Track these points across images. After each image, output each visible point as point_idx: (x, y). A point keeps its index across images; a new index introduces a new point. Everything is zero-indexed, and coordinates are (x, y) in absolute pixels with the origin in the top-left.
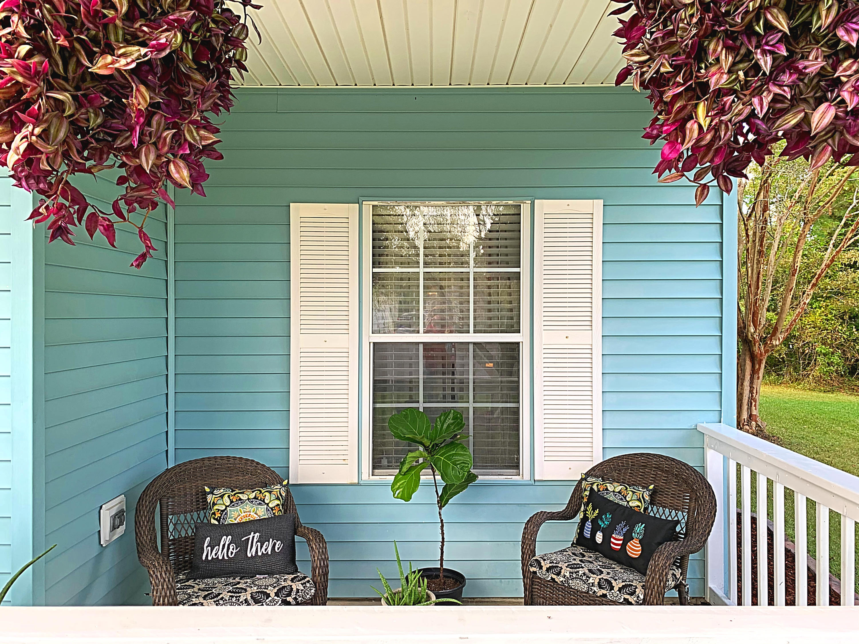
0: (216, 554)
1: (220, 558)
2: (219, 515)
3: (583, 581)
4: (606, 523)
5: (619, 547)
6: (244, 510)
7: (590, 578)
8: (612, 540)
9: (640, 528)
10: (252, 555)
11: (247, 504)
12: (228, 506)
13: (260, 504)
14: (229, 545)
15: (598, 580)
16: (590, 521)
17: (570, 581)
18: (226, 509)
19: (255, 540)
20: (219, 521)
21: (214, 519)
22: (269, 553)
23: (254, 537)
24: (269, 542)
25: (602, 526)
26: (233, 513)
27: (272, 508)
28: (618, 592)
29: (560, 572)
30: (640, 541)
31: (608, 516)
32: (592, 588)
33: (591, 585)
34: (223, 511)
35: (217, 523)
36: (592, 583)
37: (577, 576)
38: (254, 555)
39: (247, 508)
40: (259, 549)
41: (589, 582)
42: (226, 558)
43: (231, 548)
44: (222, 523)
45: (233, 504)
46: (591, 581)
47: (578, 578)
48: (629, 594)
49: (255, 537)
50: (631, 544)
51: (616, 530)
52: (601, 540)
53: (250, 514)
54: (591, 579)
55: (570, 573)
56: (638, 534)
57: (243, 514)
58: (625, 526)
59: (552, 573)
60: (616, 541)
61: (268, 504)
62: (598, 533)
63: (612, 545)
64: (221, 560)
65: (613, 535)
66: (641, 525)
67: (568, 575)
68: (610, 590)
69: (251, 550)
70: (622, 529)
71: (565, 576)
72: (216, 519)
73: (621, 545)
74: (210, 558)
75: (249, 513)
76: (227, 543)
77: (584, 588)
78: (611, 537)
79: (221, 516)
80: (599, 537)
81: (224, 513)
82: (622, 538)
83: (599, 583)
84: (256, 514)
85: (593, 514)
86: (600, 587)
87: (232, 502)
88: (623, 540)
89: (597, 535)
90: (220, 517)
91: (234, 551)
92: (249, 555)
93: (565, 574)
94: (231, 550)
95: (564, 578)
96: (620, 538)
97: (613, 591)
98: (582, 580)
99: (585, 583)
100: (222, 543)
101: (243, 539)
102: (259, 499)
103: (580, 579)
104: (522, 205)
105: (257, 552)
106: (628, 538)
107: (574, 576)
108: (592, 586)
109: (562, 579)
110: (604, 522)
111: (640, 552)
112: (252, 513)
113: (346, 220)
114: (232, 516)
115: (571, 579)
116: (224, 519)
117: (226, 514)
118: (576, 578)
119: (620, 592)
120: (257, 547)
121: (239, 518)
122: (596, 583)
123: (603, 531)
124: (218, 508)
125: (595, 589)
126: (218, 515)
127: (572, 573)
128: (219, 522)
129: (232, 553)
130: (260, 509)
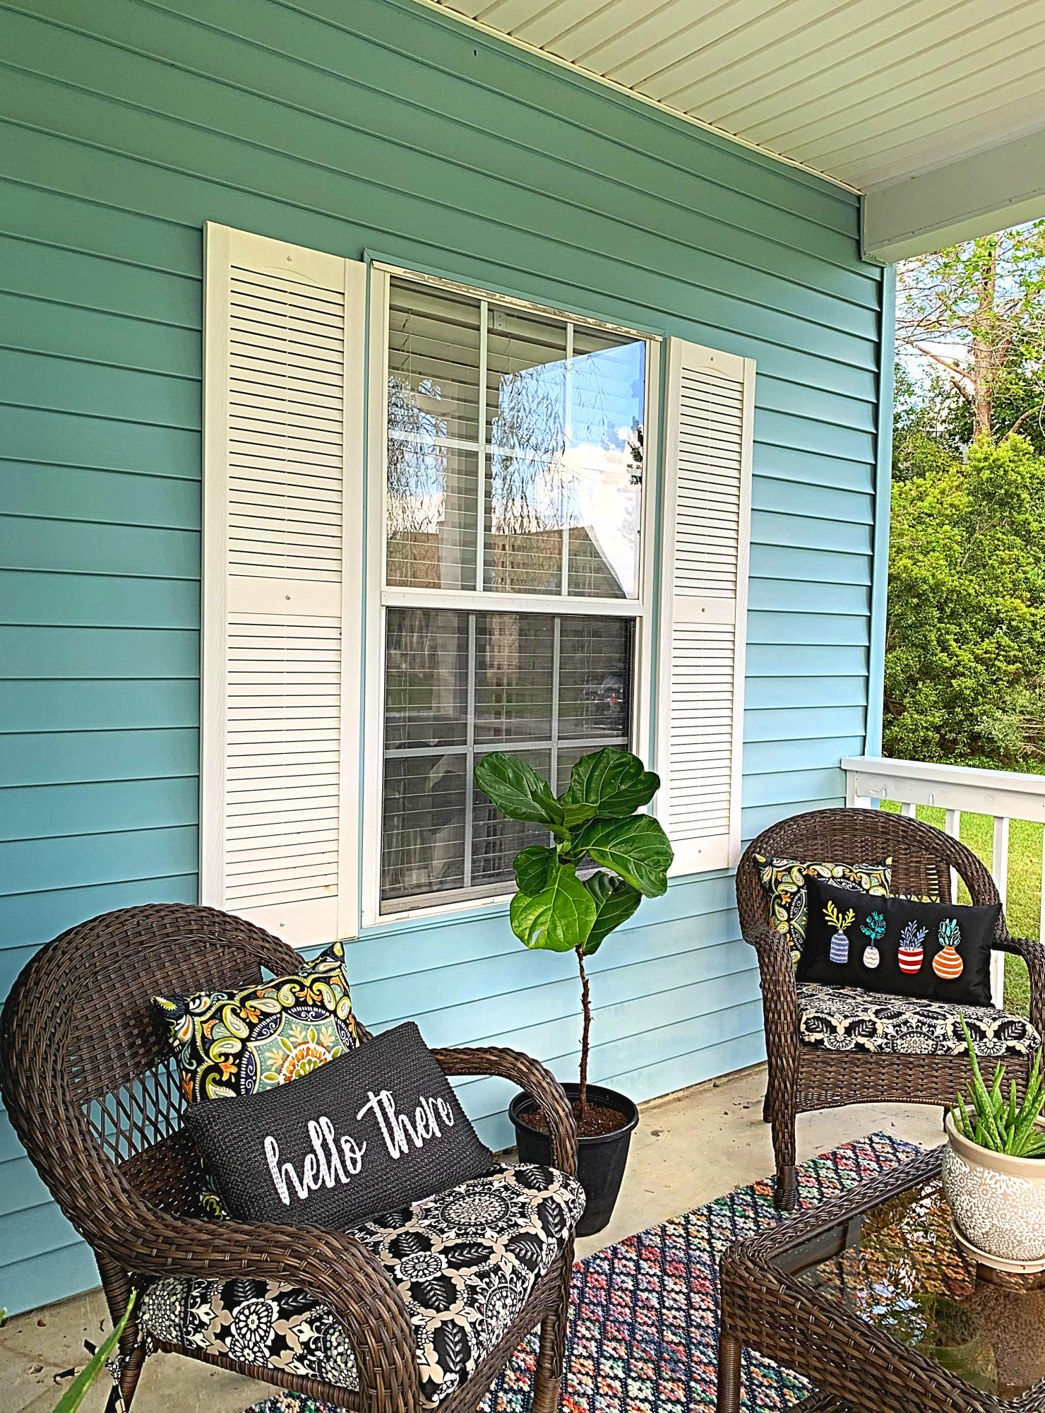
0: (316, 1178)
1: (330, 1184)
2: (234, 1070)
3: (925, 1035)
4: (878, 929)
5: (918, 967)
6: (292, 1039)
7: (935, 1027)
8: (901, 957)
9: (949, 928)
10: (401, 1152)
11: (288, 1022)
12: (248, 1039)
13: (318, 1016)
14: (336, 1141)
15: (952, 1028)
16: (841, 932)
17: (899, 1042)
18: (244, 1048)
19: (391, 1112)
20: (235, 1087)
21: (219, 1083)
22: (438, 1134)
23: (380, 1103)
24: (422, 1107)
25: (873, 936)
26: (267, 1054)
27: (344, 1021)
28: (995, 1040)
29: (875, 1030)
30: (957, 949)
31: (876, 918)
32: (944, 1043)
33: (941, 1038)
34: (238, 1056)
35: (231, 1094)
36: (943, 1035)
37: (910, 1030)
38: (406, 1151)
39: (297, 1034)
40: (411, 1131)
41: (936, 1035)
42: (344, 1180)
43: (346, 1147)
44: (248, 1091)
45: (257, 1030)
46: (939, 1032)
47: (913, 1032)
48: (1015, 1038)
49: (386, 1104)
50: (941, 957)
51: (903, 939)
52: (877, 962)
53: (308, 1049)
54: (938, 1028)
55: (894, 1027)
56: (949, 937)
57: (295, 1052)
58: (918, 929)
59: (859, 1034)
60: (910, 957)
61: (334, 1012)
62: (868, 950)
63: (901, 966)
64: (333, 1189)
65: (901, 949)
66: (951, 922)
67: (891, 1030)
68: (981, 1039)
69: (393, 1140)
70: (915, 935)
71: (887, 1034)
72: (228, 1084)
73: (923, 962)
74: (303, 1194)
75: (305, 1046)
76: (330, 1138)
77: (926, 1046)
78: (898, 952)
79: (240, 1070)
80: (871, 958)
81: (245, 1061)
82: (921, 950)
83: (955, 1032)
84: (319, 1043)
85: (844, 919)
86: (960, 1037)
87: (251, 1026)
88: (924, 953)
89: (866, 954)
90: (237, 1075)
91: (358, 1155)
92: (395, 1155)
93: (886, 1030)
94: (348, 1154)
95: (886, 1038)
96: (916, 950)
97: (985, 1040)
98: (921, 1033)
99: (929, 1038)
100: (317, 1144)
101: (359, 1117)
102: (311, 1003)
103: (917, 1032)
104: (648, 341)
105: (410, 1141)
106: (931, 947)
107: (904, 1029)
108: (944, 1039)
109: (880, 1041)
110: (873, 930)
111: (962, 968)
112: (312, 1045)
113: (338, 298)
114: (269, 1062)
115: (901, 1038)
116: (248, 1077)
117: (249, 1063)
118: (910, 1033)
119: (1000, 1038)
120: (404, 1126)
121: (287, 1064)
122: (950, 1033)
123: (877, 944)
124: (223, 1050)
125: (950, 1044)
126: (229, 1070)
127: (899, 1026)
128: (237, 1090)
129: (354, 1161)
130: (323, 1029)
